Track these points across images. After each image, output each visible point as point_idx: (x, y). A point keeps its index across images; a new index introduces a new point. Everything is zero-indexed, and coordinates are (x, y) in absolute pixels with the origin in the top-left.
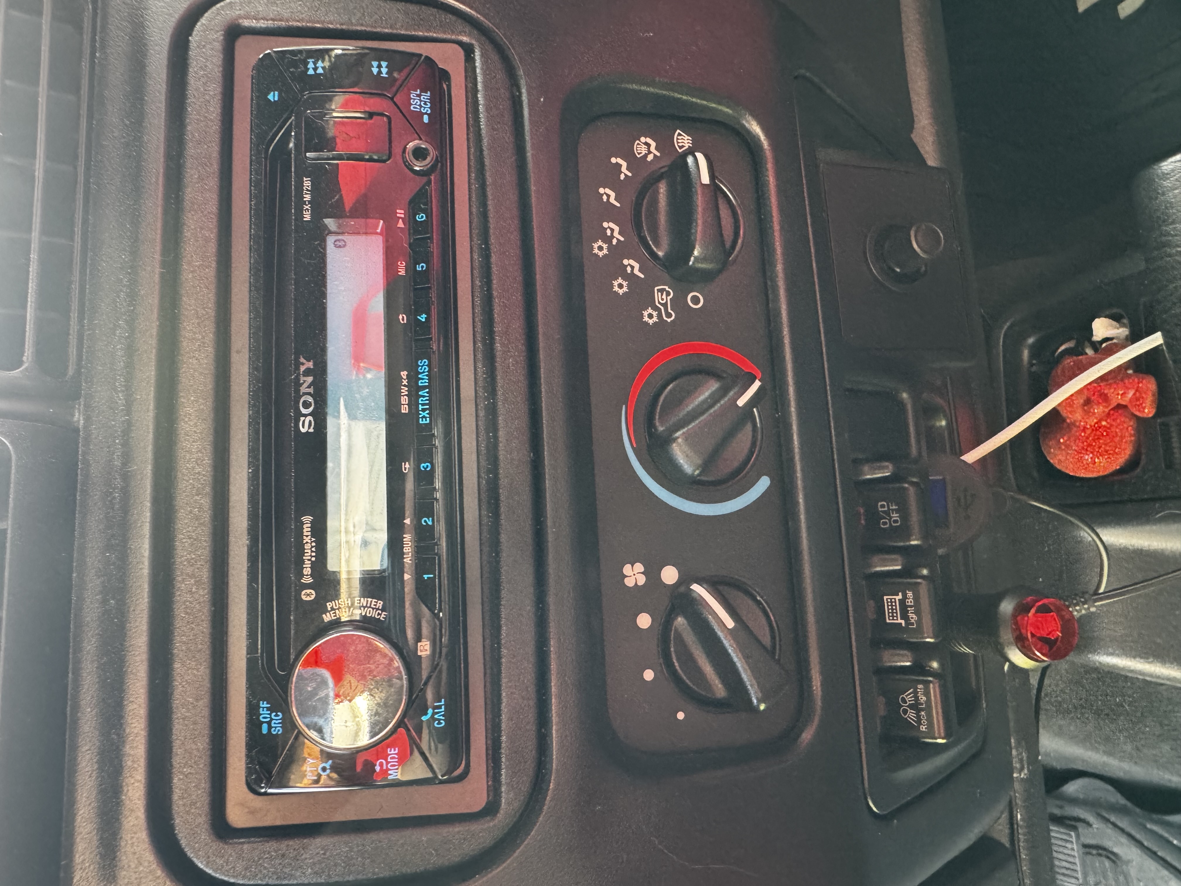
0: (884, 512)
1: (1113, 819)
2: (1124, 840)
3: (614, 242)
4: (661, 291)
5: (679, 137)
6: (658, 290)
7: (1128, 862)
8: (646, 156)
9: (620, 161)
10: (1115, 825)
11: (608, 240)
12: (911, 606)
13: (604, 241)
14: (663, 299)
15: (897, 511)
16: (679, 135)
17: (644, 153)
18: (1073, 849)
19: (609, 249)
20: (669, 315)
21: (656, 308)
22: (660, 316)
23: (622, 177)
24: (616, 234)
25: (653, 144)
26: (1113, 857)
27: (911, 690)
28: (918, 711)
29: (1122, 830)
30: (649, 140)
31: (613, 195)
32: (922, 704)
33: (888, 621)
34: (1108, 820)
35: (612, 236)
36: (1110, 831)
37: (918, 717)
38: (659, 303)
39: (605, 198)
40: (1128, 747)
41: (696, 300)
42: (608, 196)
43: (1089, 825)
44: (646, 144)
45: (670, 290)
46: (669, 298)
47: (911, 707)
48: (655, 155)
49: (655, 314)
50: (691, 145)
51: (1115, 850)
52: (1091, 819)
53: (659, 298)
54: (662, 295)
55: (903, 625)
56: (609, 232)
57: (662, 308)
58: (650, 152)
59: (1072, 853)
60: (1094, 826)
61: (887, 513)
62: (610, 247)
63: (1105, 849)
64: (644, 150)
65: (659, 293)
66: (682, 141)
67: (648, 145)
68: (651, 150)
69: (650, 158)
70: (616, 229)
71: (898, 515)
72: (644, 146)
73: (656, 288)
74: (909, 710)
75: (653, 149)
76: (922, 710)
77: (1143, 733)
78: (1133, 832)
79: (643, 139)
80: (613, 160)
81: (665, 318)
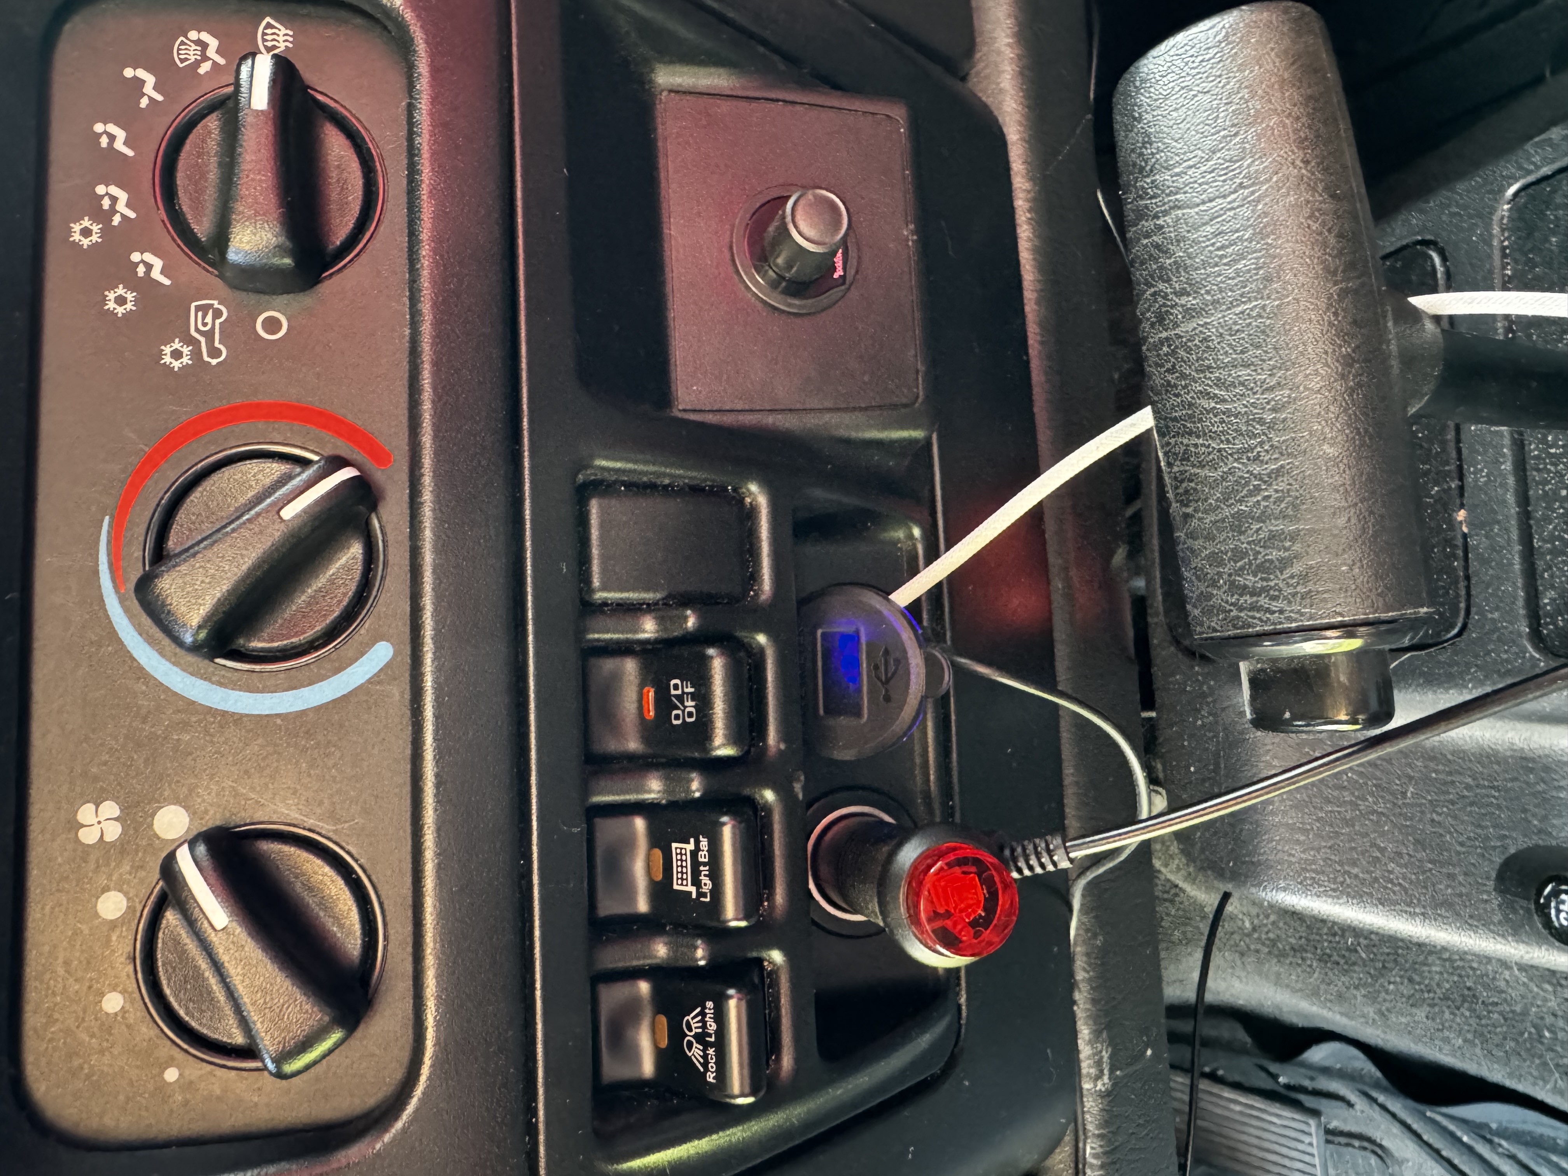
0: (676, 696)
1: (1381, 1098)
2: (1396, 1129)
3: (116, 220)
4: (204, 309)
5: (269, 31)
6: (198, 309)
7: (1400, 1163)
8: (197, 64)
9: (141, 73)
10: (1383, 1107)
11: (103, 217)
12: (705, 864)
13: (95, 219)
14: (205, 325)
15: (693, 696)
16: (269, 26)
17: (192, 59)
18: (1311, 1144)
19: (103, 233)
20: (214, 352)
21: (189, 340)
22: (196, 354)
23: (144, 102)
24: (121, 207)
25: (213, 43)
26: (1380, 1151)
27: (698, 1010)
28: (706, 1045)
29: (1394, 1116)
30: (205, 37)
31: (120, 134)
32: (710, 1036)
33: (676, 887)
34: (1374, 1100)
35: (113, 211)
36: (1376, 1114)
37: (705, 1057)
38: (197, 330)
39: (104, 141)
40: (1370, 1011)
41: (272, 325)
42: (112, 138)
43: (1350, 1105)
44: (199, 42)
45: (221, 307)
46: (218, 322)
47: (697, 1037)
48: (215, 63)
49: (186, 350)
50: (291, 45)
51: (1384, 1143)
52: (1353, 1097)
53: (196, 322)
54: (204, 318)
55: (694, 896)
56: (106, 203)
57: (202, 340)
58: (205, 58)
59: (1309, 1149)
60: (1358, 1107)
61: (680, 698)
62: (107, 230)
63: (1369, 1140)
64: (192, 53)
65: (200, 314)
66: (275, 37)
67: (204, 46)
68: (208, 54)
69: (205, 68)
70: (123, 197)
71: (693, 704)
72: (194, 47)
73: (193, 305)
74: (695, 1045)
75: (211, 52)
76: (711, 1045)
77: (1387, 992)
78: (1409, 1121)
79: (193, 35)
80: (129, 73)
81: (206, 358)
